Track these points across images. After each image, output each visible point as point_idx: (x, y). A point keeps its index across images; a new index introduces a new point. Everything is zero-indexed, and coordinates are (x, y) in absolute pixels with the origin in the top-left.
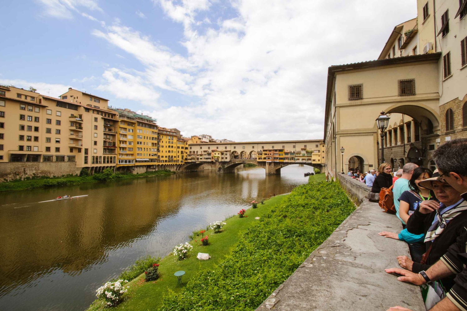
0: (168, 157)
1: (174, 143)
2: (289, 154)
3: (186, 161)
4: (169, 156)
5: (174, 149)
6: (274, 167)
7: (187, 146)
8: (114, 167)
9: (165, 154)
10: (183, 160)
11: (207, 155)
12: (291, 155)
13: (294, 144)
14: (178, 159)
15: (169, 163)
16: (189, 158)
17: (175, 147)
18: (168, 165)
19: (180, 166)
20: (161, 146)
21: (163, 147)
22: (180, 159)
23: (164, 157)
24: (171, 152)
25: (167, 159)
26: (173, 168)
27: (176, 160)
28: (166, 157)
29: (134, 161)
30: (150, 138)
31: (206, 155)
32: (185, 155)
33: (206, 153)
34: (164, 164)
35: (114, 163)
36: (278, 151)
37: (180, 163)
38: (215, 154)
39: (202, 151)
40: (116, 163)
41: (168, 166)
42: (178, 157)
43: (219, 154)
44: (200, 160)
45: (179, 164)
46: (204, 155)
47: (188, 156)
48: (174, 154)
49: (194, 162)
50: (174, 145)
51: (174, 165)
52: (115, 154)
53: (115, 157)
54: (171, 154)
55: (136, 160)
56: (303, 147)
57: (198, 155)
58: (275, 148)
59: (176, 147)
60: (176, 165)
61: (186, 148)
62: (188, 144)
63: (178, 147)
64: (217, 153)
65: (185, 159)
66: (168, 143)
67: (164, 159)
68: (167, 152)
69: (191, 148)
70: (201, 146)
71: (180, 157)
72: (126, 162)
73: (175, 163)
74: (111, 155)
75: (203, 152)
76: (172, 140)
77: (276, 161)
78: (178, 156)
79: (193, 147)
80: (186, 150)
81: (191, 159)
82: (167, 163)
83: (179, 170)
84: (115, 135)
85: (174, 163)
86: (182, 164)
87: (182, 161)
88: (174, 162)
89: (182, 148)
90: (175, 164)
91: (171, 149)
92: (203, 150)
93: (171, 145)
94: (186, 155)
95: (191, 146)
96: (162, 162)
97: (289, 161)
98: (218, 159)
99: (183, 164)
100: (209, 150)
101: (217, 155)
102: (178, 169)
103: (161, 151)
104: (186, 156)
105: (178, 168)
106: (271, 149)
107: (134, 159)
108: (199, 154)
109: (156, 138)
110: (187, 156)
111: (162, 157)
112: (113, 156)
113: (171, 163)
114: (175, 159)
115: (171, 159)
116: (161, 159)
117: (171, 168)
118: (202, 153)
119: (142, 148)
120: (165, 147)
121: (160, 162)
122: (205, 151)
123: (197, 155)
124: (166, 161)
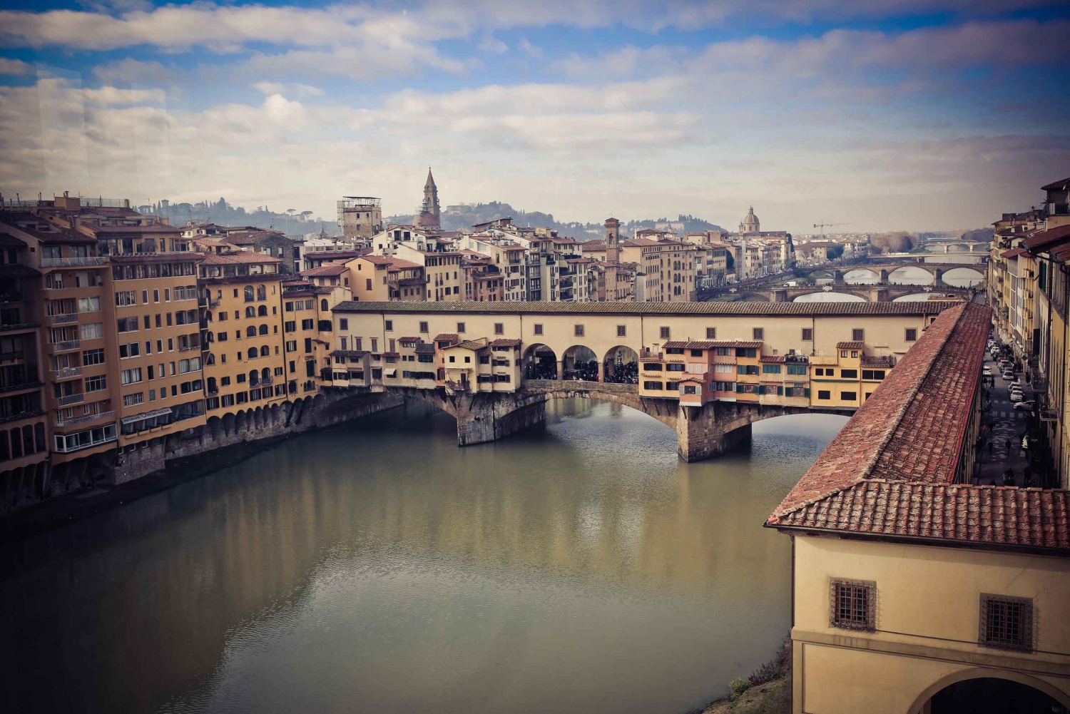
0: (248, 378)
1: (270, 311)
2: (784, 369)
3: (327, 383)
4: (253, 374)
5: (273, 340)
6: (716, 421)
7: (327, 316)
8: (41, 465)
9: (234, 368)
10: (312, 379)
11: (416, 358)
12: (790, 372)
13: (807, 323)
14: (291, 377)
15: (253, 405)
16: (337, 368)
17: (276, 327)
18: (250, 410)
19: (301, 405)
20: (216, 338)
21: (222, 337)
22: (301, 376)
23: (233, 380)
24: (259, 353)
25: (246, 387)
26: (275, 418)
27: (284, 386)
28: (241, 378)
29: (118, 429)
30: (169, 316)
31: (411, 358)
32: (320, 354)
33: (410, 351)
34: (234, 409)
35: (41, 449)
36: (733, 352)
37: (301, 394)
38: (452, 359)
39: (392, 342)
40: (47, 448)
41: (252, 418)
42: (293, 370)
43: (467, 360)
44: (386, 382)
45: (298, 400)
46: (404, 358)
47: (334, 360)
48: (272, 362)
49: (361, 388)
50: (271, 320)
51: (275, 405)
52: (41, 414)
53: (40, 426)
54: (259, 364)
55: (122, 425)
56: (849, 338)
57: (377, 357)
58: (721, 338)
59: (280, 329)
60: (287, 403)
61: (325, 326)
62: (331, 305)
63: (290, 327)
64: (460, 354)
65: (322, 371)
66: (242, 315)
67: (234, 388)
68: (245, 355)
69: (344, 325)
70: (388, 317)
71: (301, 367)
72: (83, 438)
73: (278, 400)
74: (27, 422)
75: (397, 344)
76: (262, 297)
77: (723, 399)
78: (292, 364)
79: (353, 320)
80: (326, 333)
81: (346, 376)
82: (245, 407)
83: (298, 422)
84: (34, 333)
85: (274, 397)
86: (308, 398)
87: (308, 386)
88: (277, 393)
89: (307, 324)
90: (279, 403)
91: (258, 342)
92: (396, 334)
93: (257, 322)
94: (326, 353)
95: (344, 316)
96: (223, 406)
97: (785, 401)
98: (465, 382)
99: (313, 394)
100: (424, 337)
101: (460, 364)
102: (292, 420)
103: (218, 359)
104: (325, 362)
105: (295, 414)
106: (702, 338)
107: (115, 423)
108: (381, 351)
109: (192, 313)
110: (329, 362)
111: (226, 381)
112: (33, 422)
113: (262, 403)
114: (279, 380)
115: (260, 382)
116: (223, 391)
117: (265, 421)
118: (392, 346)
119: (140, 369)
120: (231, 336)
121: (218, 406)
122: (405, 341)
123: (374, 356)
124: (241, 397)
